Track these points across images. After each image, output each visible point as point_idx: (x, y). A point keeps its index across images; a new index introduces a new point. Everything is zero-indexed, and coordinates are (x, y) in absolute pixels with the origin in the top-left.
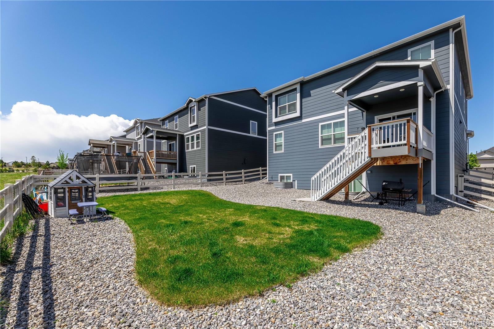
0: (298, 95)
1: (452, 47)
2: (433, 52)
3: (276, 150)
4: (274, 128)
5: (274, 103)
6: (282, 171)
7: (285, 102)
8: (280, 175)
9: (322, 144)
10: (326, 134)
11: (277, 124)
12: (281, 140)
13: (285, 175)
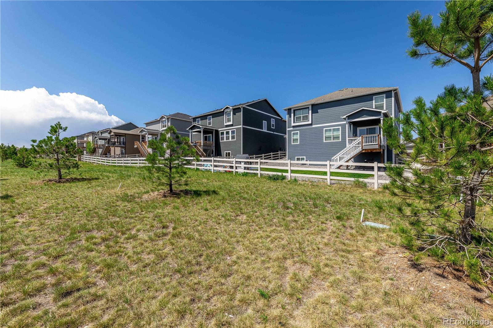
0: (310, 112)
1: (393, 99)
2: (385, 100)
3: (293, 143)
4: (292, 129)
5: (292, 115)
6: (298, 155)
7: (300, 114)
8: (296, 157)
9: (325, 140)
10: (328, 134)
11: (294, 127)
12: (298, 137)
13: (300, 157)
